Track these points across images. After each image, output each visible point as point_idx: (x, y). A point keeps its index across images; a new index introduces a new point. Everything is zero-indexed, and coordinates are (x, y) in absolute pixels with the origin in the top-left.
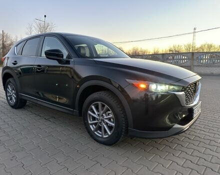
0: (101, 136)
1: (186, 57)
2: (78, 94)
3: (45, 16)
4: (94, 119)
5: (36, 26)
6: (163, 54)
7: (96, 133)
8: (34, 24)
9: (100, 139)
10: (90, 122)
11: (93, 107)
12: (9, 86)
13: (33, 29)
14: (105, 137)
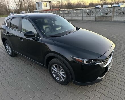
0: (59, 80)
2: (45, 58)
4: (55, 71)
7: (56, 78)
9: (59, 82)
10: (53, 73)
11: (54, 66)
12: (7, 45)
14: (61, 81)
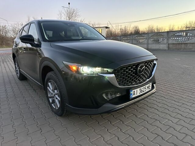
0: (55, 108)
1: (191, 35)
3: (69, 4)
5: (65, 12)
6: (168, 32)
7: (52, 105)
8: (63, 11)
10: (49, 96)
13: (63, 15)
